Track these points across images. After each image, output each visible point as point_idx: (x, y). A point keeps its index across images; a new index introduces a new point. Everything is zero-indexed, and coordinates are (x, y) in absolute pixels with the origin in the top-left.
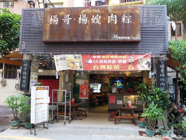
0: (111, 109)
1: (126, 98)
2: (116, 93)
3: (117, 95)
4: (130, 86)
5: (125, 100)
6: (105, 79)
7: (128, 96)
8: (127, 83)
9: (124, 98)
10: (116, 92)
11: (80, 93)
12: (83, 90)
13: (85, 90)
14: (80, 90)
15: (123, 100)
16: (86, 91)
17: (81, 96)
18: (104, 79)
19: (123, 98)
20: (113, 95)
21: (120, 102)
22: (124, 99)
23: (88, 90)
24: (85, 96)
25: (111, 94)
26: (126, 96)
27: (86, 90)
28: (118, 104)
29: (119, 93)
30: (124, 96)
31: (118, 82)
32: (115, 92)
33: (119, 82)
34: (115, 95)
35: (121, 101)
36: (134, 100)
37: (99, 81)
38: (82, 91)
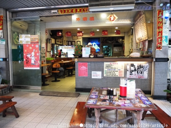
0: (80, 87)
1: (108, 67)
2: (90, 57)
3: (91, 62)
4: (106, 49)
5: (107, 69)
6: (78, 40)
7: (112, 63)
8: (104, 47)
9: (105, 67)
10: (90, 55)
11: (24, 60)
12: (31, 53)
13: (33, 54)
14: (24, 55)
15: (102, 70)
16: (35, 56)
17: (27, 65)
18: (76, 41)
19: (103, 66)
20: (85, 62)
21: (97, 75)
22: (105, 69)
23: (38, 54)
24: (33, 65)
25: (80, 59)
26: (108, 63)
27: (35, 53)
28: (93, 77)
29: (96, 57)
30: (106, 64)
31: (93, 45)
32: (88, 56)
33: (95, 45)
34: (88, 62)
35: (100, 73)
36: (123, 70)
37: (70, 43)
38: (29, 56)
